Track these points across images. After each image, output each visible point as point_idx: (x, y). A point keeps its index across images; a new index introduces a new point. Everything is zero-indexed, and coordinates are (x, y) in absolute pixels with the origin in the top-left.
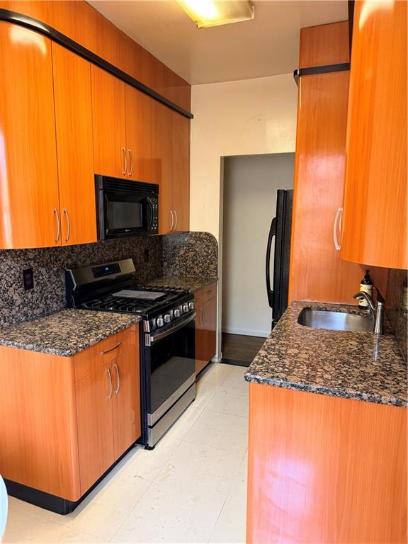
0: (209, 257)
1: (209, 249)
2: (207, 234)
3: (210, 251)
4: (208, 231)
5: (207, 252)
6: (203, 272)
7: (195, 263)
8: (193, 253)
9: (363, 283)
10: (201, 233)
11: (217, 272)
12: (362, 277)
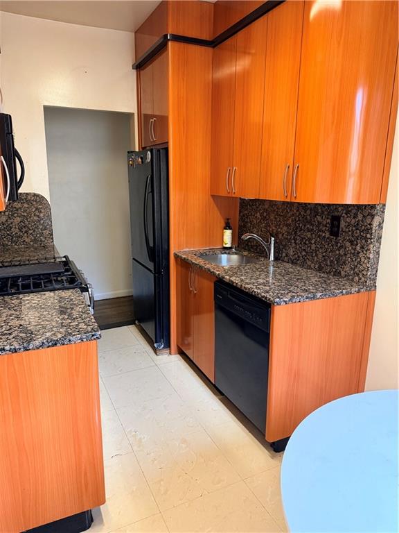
0: (42, 221)
1: (41, 212)
2: (35, 195)
3: (42, 215)
4: (37, 192)
5: (38, 216)
6: (35, 240)
7: (24, 230)
8: (19, 219)
9: (225, 229)
10: (27, 194)
11: (52, 239)
12: (223, 225)
